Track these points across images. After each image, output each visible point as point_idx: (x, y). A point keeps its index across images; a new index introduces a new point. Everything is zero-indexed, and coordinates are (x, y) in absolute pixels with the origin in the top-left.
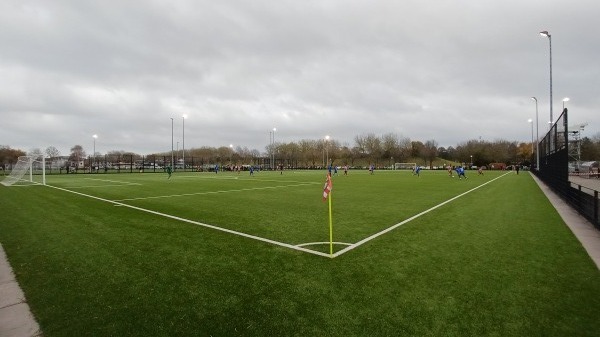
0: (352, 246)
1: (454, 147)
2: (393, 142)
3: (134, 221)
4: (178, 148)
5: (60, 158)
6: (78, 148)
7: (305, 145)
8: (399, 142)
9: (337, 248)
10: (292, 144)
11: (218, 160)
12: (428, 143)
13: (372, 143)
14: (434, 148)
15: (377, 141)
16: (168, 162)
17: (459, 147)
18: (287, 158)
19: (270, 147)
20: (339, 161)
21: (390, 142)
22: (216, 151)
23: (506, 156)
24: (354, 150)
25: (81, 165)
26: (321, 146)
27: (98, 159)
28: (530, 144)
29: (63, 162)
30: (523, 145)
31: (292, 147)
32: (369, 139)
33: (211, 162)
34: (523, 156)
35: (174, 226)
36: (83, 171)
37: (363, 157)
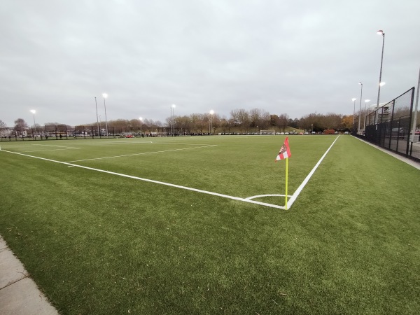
1: (299, 119)
2: (257, 115)
3: (93, 179)
5: (7, 129)
6: (20, 121)
7: (195, 117)
8: (261, 115)
10: (185, 117)
11: (131, 129)
12: (282, 116)
13: (243, 115)
14: (285, 119)
15: (246, 115)
16: (95, 131)
17: (302, 119)
18: (181, 127)
19: (169, 120)
20: (220, 129)
21: (256, 115)
22: (129, 123)
23: (335, 124)
24: (230, 121)
25: (25, 134)
26: (206, 119)
27: (38, 130)
28: (351, 117)
29: (9, 132)
30: (345, 117)
31: (185, 119)
32: (241, 113)
33: (127, 131)
34: (345, 125)
36: (28, 139)
37: (236, 126)
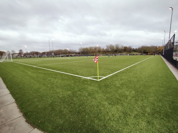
0: (105, 78)
1: (137, 48)
2: (118, 47)
4: (51, 50)
5: (16, 53)
6: (21, 50)
7: (91, 48)
8: (120, 47)
9: (100, 78)
10: (87, 48)
11: (64, 53)
12: (129, 47)
13: (111, 47)
14: (131, 48)
15: (113, 47)
16: (49, 54)
17: (139, 48)
18: (85, 52)
19: (80, 49)
20: (101, 53)
22: (63, 51)
23: (154, 51)
24: (106, 49)
25: (22, 55)
26: (95, 49)
27: (27, 54)
28: (162, 47)
29: (17, 55)
30: (159, 47)
31: (87, 49)
32: (111, 46)
33: (62, 54)
34: (159, 50)
35: (51, 73)
36: (23, 57)
37: (109, 52)
